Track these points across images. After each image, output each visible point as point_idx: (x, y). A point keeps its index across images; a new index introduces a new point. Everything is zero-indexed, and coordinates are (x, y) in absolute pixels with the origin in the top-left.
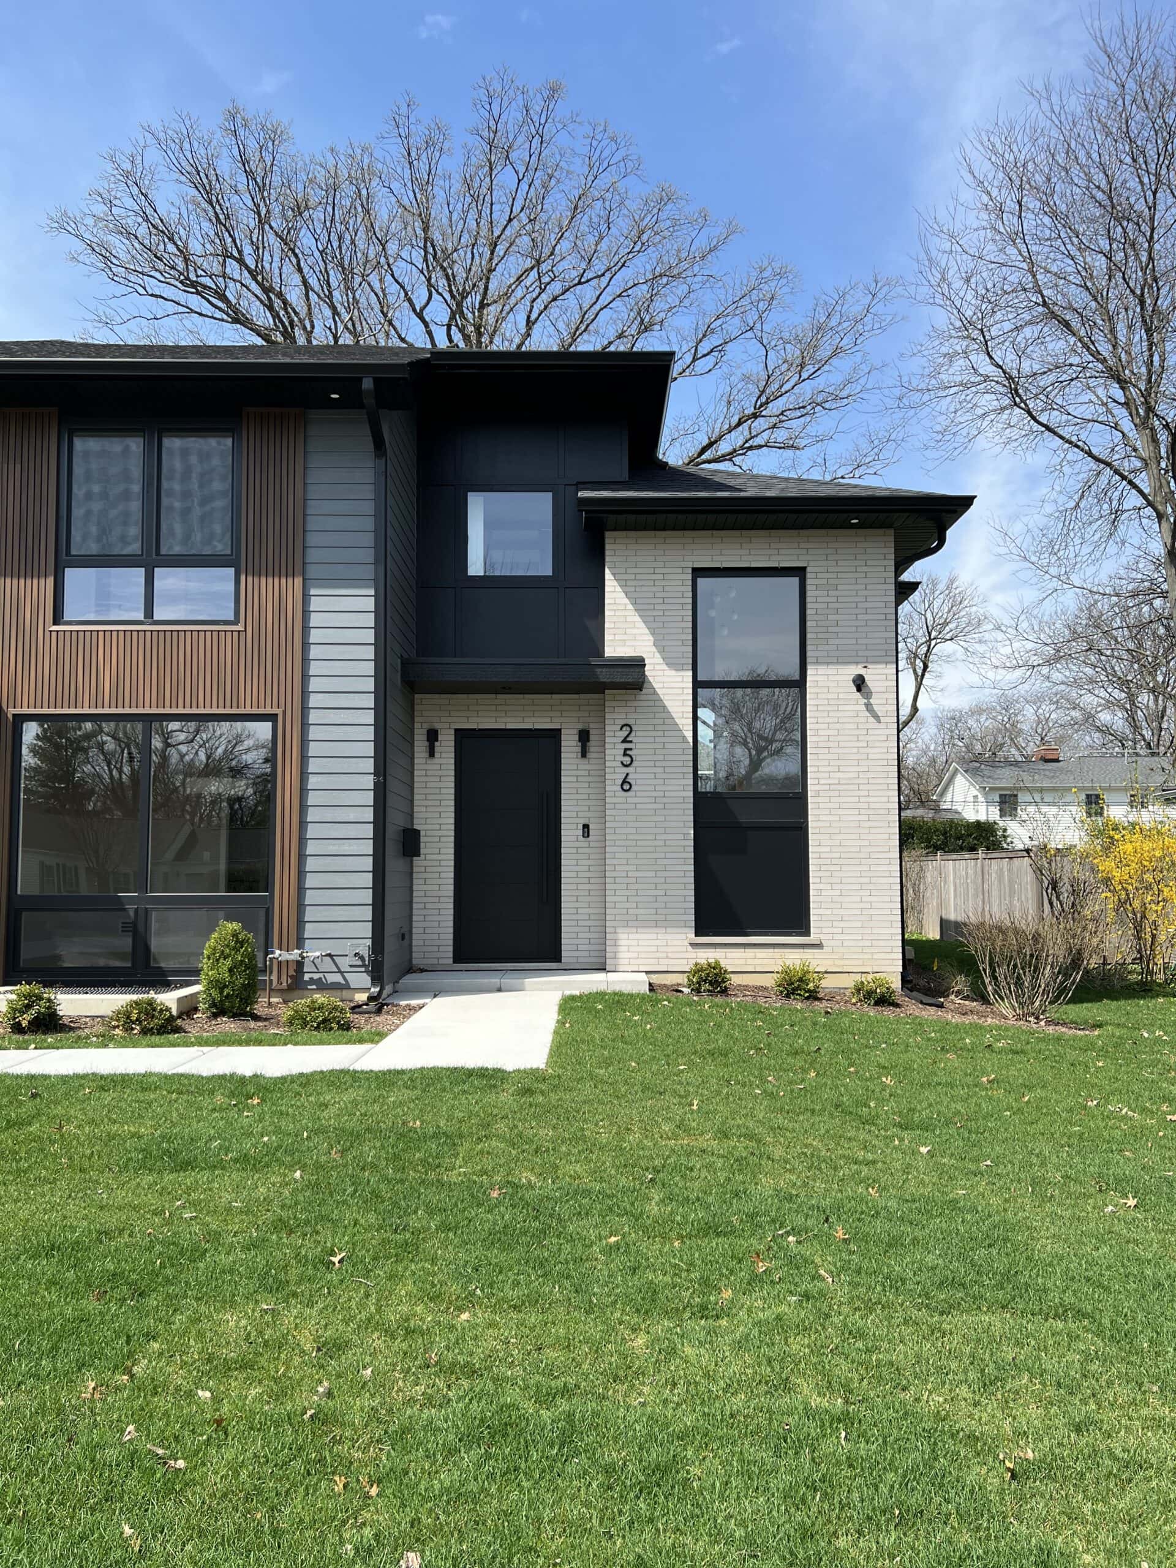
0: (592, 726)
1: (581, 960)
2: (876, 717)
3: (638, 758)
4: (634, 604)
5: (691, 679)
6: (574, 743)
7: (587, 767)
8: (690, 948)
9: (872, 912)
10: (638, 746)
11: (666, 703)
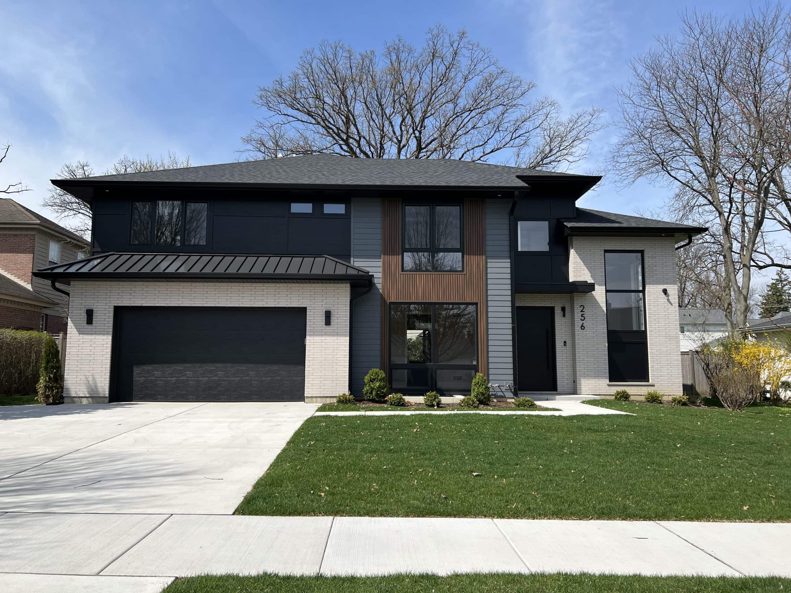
0: (566, 305)
1: (565, 391)
2: (671, 304)
3: (587, 317)
4: (583, 262)
5: (605, 289)
6: (560, 312)
7: (565, 320)
8: (607, 386)
9: (671, 373)
10: (587, 313)
11: (596, 298)
